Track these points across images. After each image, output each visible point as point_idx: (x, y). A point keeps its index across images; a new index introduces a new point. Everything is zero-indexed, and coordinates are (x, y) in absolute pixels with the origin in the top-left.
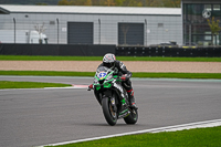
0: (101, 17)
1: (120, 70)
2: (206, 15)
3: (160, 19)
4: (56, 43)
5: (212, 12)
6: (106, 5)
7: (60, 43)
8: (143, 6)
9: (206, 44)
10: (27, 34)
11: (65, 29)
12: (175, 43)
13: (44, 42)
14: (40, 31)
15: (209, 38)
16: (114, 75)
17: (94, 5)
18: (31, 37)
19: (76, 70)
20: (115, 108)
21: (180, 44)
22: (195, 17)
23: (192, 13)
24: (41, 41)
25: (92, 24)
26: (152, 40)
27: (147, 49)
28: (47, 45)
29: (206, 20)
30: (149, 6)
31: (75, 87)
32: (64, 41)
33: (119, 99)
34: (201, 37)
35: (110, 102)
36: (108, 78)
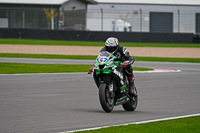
1: (122, 55)
4: (139, 31)
7: (143, 31)
10: (113, 23)
11: (147, 19)
13: (128, 30)
14: (125, 20)
16: (115, 60)
18: (117, 25)
20: (113, 94)
24: (125, 29)
25: (171, 14)
28: (131, 33)
31: (156, 71)
32: (146, 29)
33: (118, 86)
35: (107, 88)
36: (109, 63)
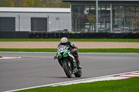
0: (20, 14)
1: (71, 46)
2: (86, 13)
3: (57, 15)
5: (90, 10)
6: (23, 7)
8: (47, 7)
9: (86, 31)
12: (66, 30)
15: (88, 27)
16: (68, 49)
17: (15, 7)
19: (5, 47)
20: (71, 68)
21: (70, 31)
22: (79, 14)
23: (77, 11)
25: (14, 18)
26: (52, 28)
27: (49, 34)
29: (86, 15)
30: (50, 7)
31: (4, 58)
33: (72, 63)
34: (83, 26)
36: (66, 51)
